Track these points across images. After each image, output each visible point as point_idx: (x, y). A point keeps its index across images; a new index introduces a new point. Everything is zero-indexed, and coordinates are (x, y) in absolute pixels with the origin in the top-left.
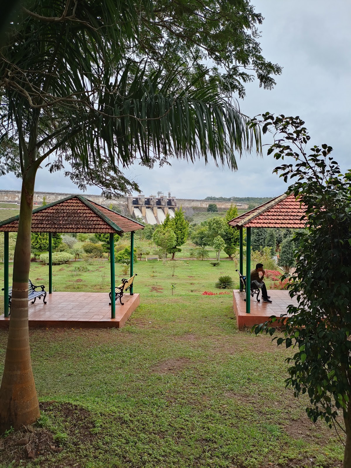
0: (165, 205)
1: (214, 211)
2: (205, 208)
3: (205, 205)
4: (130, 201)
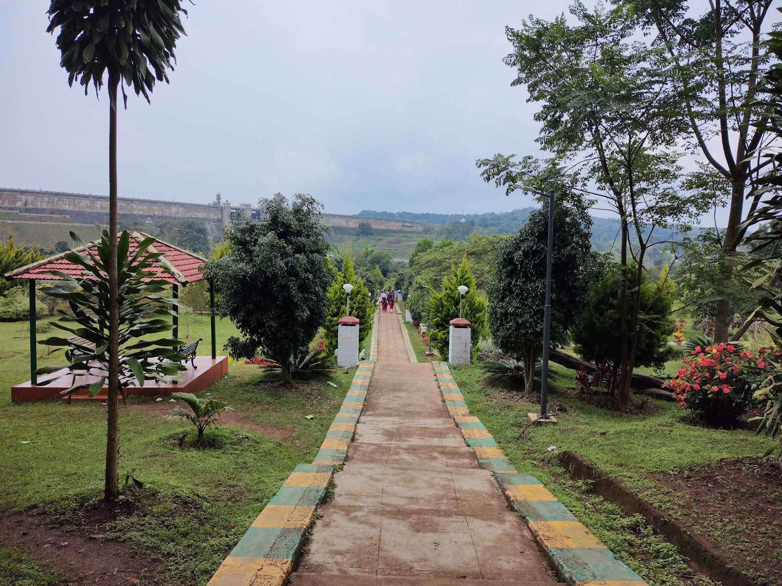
1: (367, 234)
2: (352, 228)
3: (354, 224)
4: (226, 214)
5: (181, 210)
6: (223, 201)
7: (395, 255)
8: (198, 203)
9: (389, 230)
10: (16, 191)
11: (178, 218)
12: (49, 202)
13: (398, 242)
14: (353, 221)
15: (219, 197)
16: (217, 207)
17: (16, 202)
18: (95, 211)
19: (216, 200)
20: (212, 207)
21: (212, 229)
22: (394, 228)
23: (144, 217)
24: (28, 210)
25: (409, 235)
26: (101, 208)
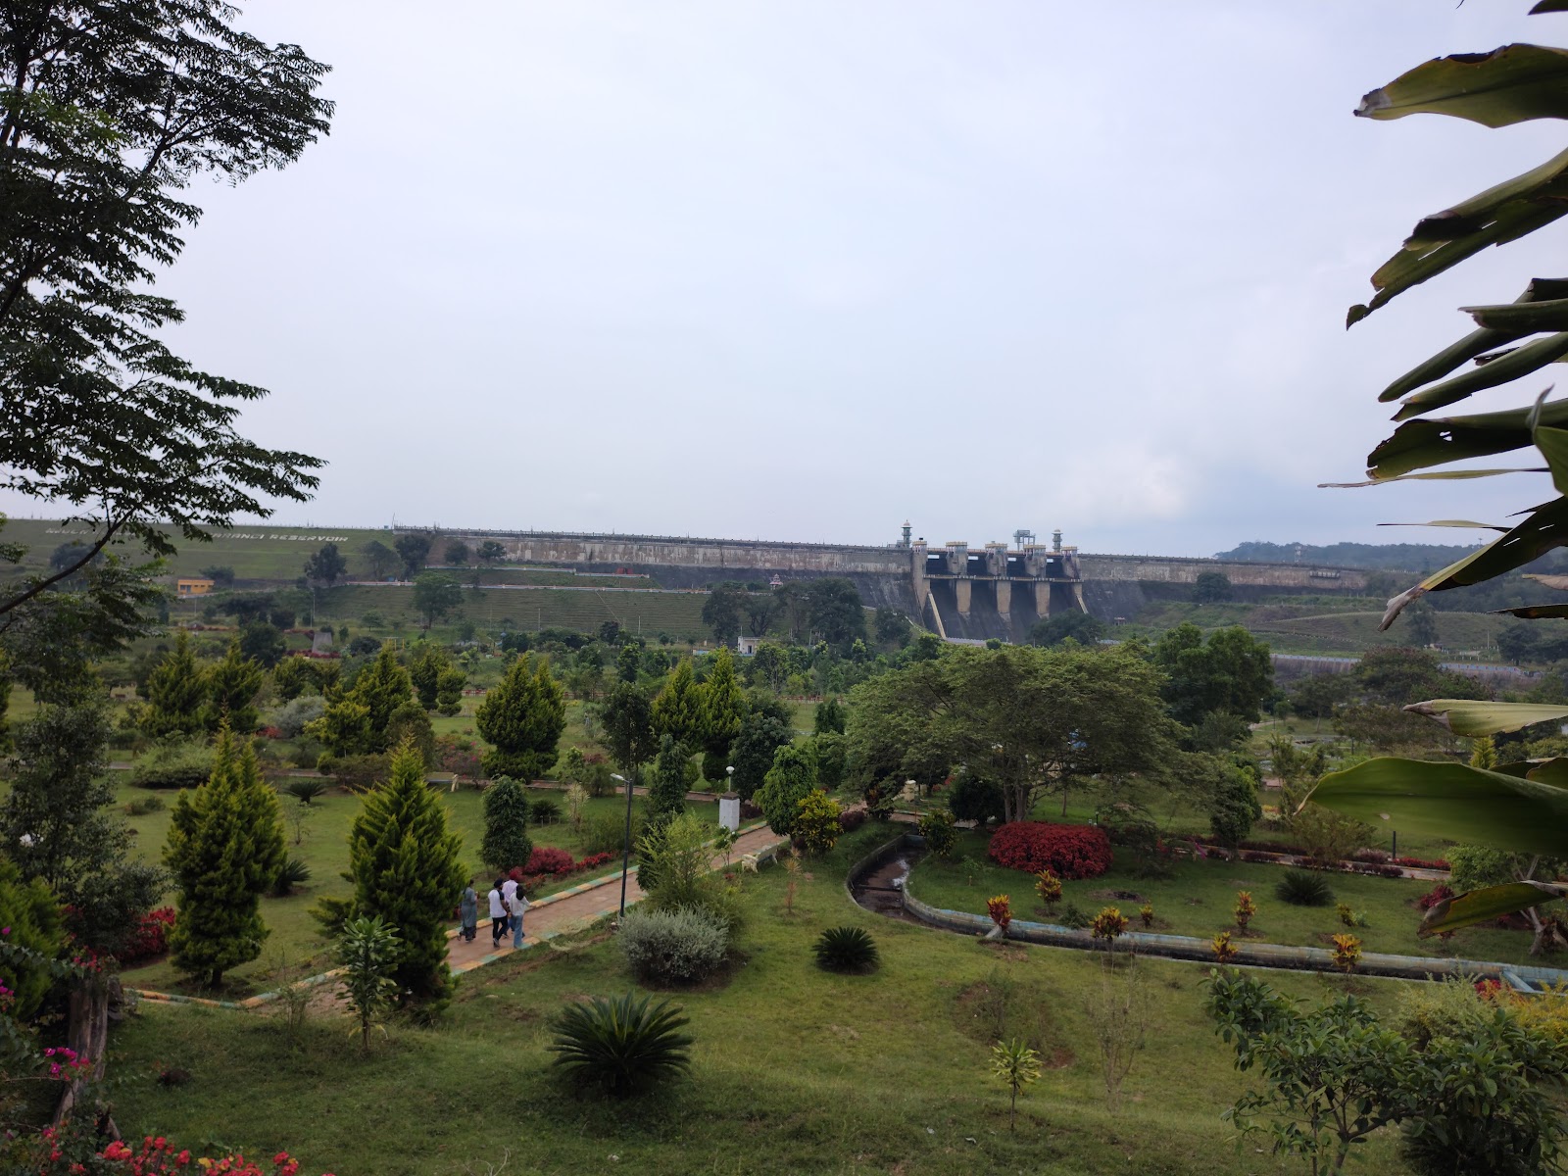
0: (1038, 576)
1: (1218, 597)
2: (1186, 585)
3: (1187, 576)
4: (919, 563)
5: (838, 558)
6: (914, 538)
7: (1279, 643)
8: (867, 544)
9: (1276, 587)
10: (578, 537)
11: (831, 573)
12: (624, 553)
13: (1292, 613)
14: (1187, 568)
15: (907, 531)
16: (904, 551)
17: (576, 554)
18: (695, 565)
19: (902, 538)
20: (893, 551)
21: (892, 592)
22: (1291, 583)
23: (770, 573)
24: (593, 568)
25: (1325, 597)
26: (704, 560)
